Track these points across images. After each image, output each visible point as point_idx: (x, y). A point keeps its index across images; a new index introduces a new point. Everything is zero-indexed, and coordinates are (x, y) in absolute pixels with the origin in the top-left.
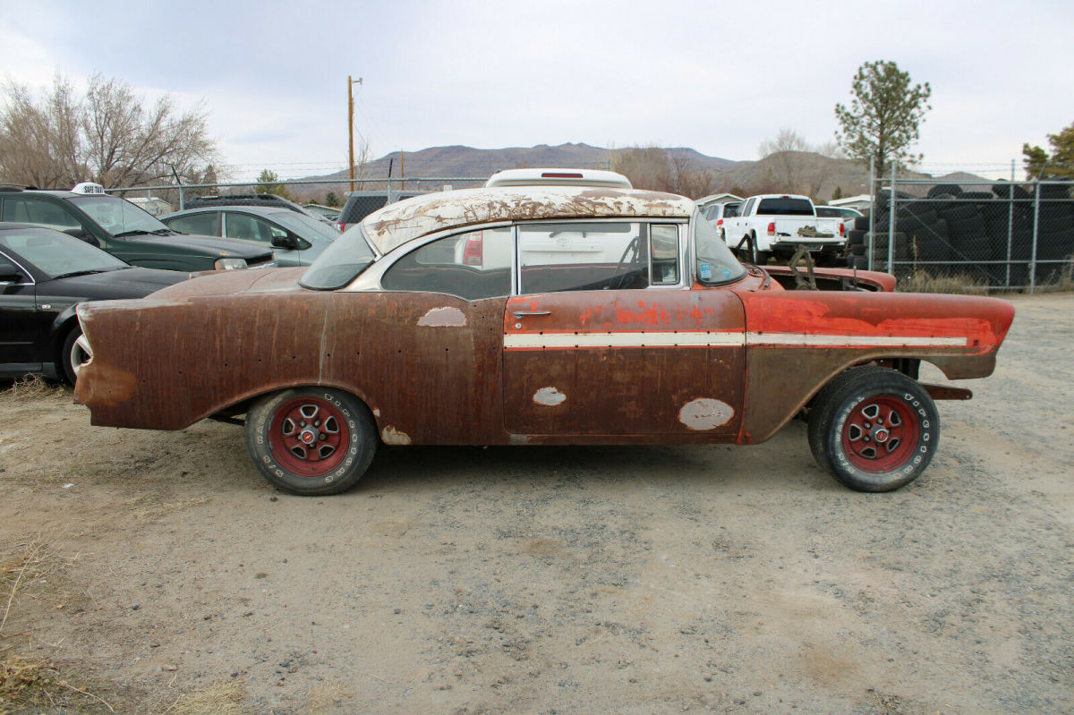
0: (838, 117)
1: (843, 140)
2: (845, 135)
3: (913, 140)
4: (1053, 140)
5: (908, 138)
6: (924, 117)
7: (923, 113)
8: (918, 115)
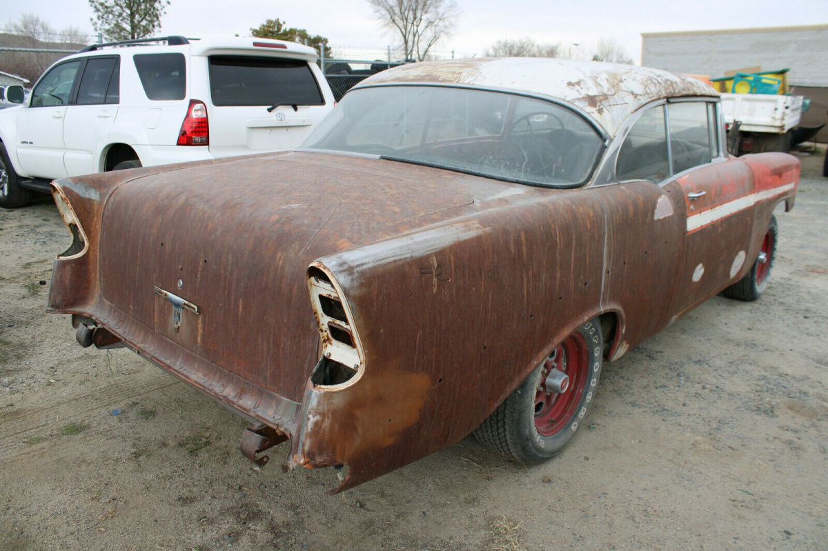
0: (92, 5)
1: (98, 26)
2: (99, 22)
3: (157, 29)
4: (255, 33)
5: (154, 26)
6: (164, 10)
7: (164, 7)
8: (160, 8)
